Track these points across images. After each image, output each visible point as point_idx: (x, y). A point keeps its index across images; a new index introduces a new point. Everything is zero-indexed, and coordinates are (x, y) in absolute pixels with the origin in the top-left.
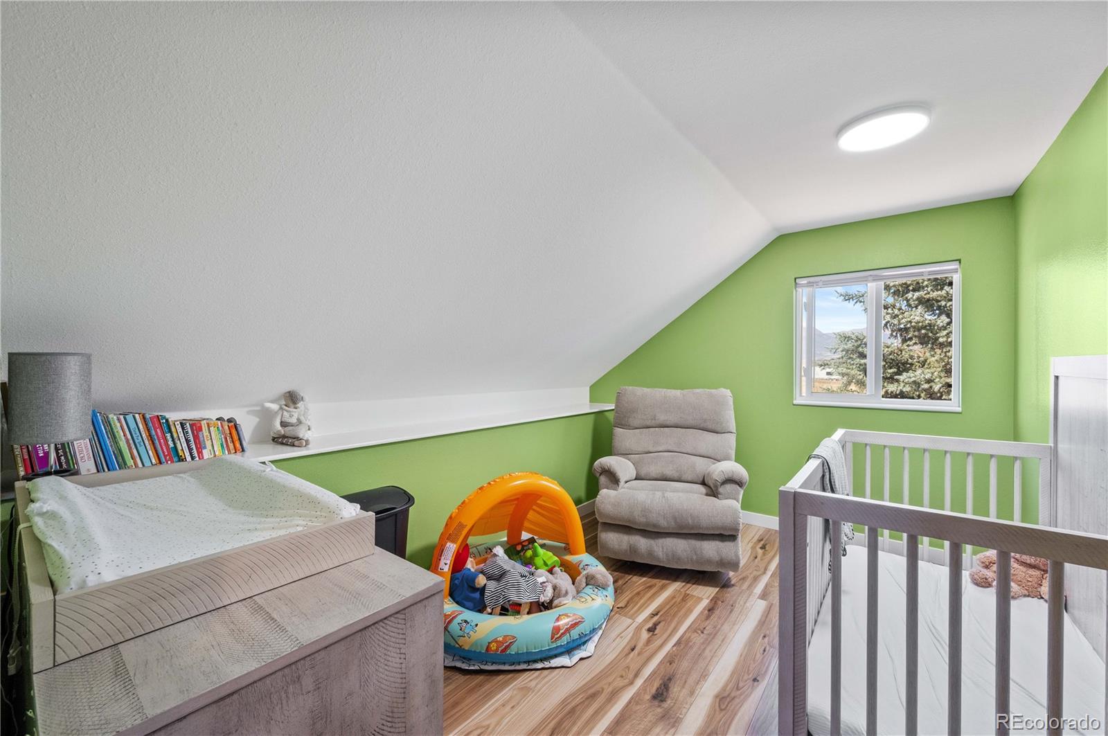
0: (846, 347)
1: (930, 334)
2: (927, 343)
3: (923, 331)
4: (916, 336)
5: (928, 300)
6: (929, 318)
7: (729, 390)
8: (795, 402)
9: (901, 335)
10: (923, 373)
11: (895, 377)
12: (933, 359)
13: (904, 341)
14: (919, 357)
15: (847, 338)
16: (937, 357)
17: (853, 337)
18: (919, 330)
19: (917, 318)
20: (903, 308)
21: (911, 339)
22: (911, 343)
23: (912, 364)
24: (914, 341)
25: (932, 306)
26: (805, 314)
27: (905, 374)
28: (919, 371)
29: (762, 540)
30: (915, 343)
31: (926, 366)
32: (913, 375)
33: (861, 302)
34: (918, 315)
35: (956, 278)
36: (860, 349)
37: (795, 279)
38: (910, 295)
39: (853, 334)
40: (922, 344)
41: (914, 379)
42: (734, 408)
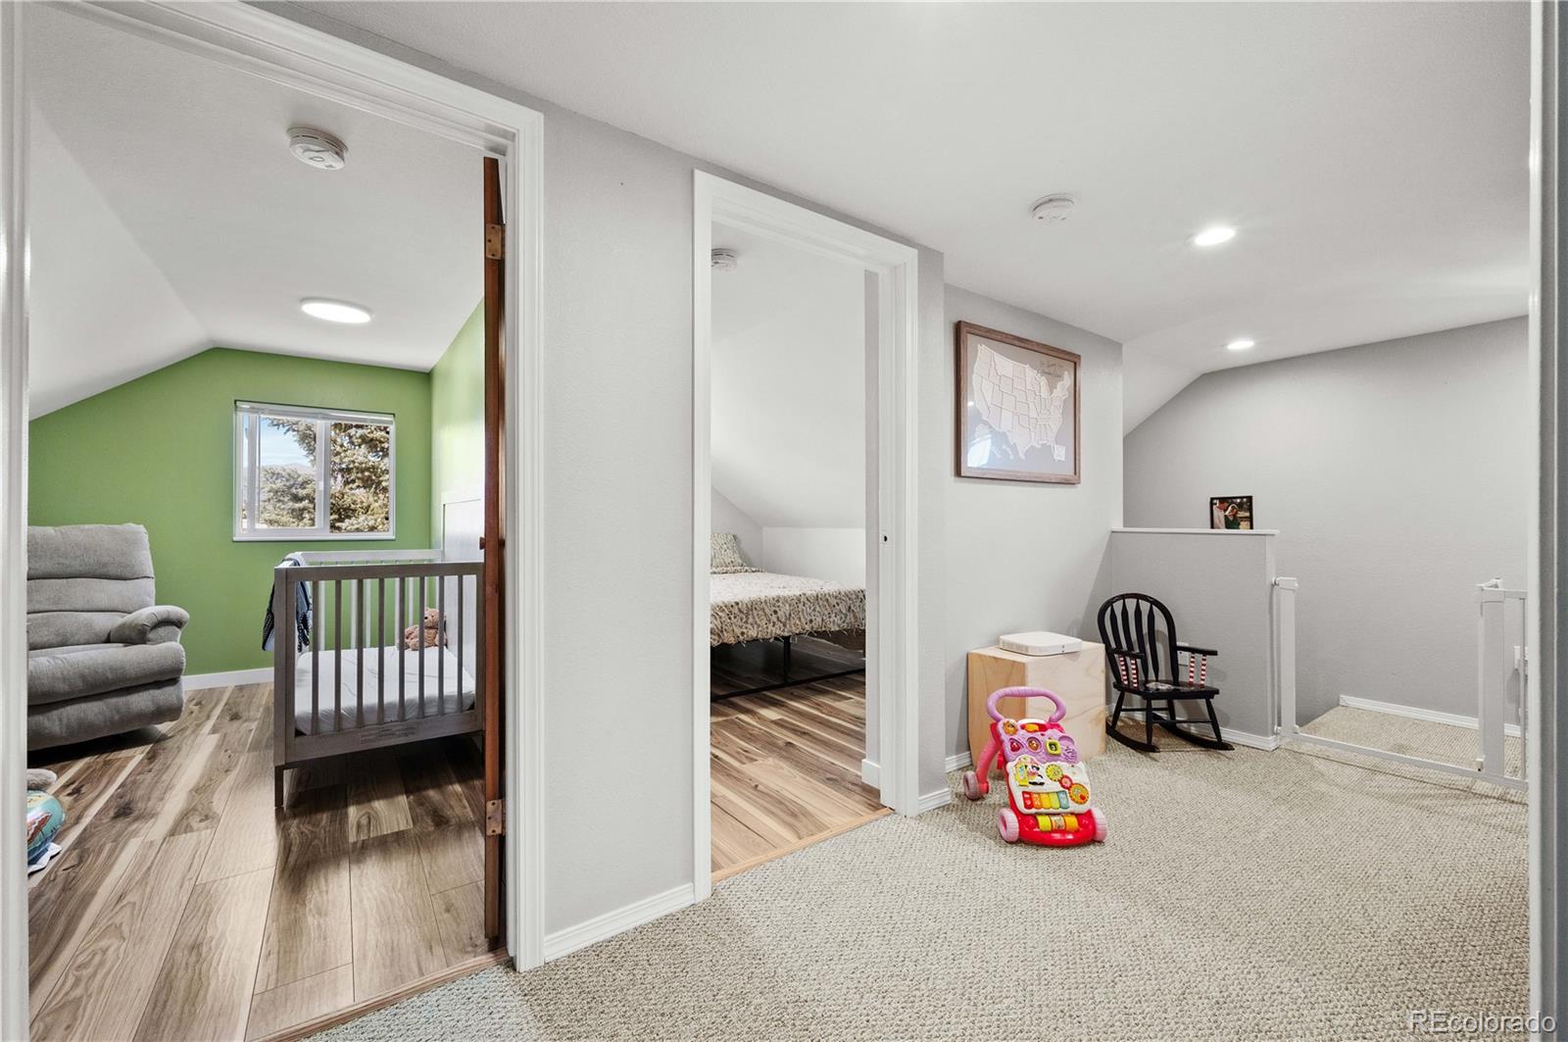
0: (274, 486)
1: (374, 478)
2: (370, 487)
3: (367, 474)
4: (359, 478)
5: (372, 440)
6: (373, 459)
7: (142, 526)
8: (235, 539)
9: (343, 476)
10: (366, 519)
11: (337, 524)
12: (377, 504)
13: (347, 483)
14: (362, 502)
15: (278, 476)
16: (380, 502)
17: (284, 474)
18: (362, 472)
19: (361, 459)
20: (345, 444)
21: (353, 481)
22: (354, 486)
23: (354, 511)
24: (357, 484)
25: (376, 446)
26: (246, 441)
27: (347, 520)
28: (362, 518)
29: (194, 699)
30: (358, 487)
31: (369, 512)
32: (355, 522)
33: (294, 430)
34: (362, 455)
35: (392, 428)
36: (294, 491)
37: (236, 401)
38: (352, 431)
39: (284, 470)
40: (365, 488)
41: (357, 526)
42: (150, 548)
